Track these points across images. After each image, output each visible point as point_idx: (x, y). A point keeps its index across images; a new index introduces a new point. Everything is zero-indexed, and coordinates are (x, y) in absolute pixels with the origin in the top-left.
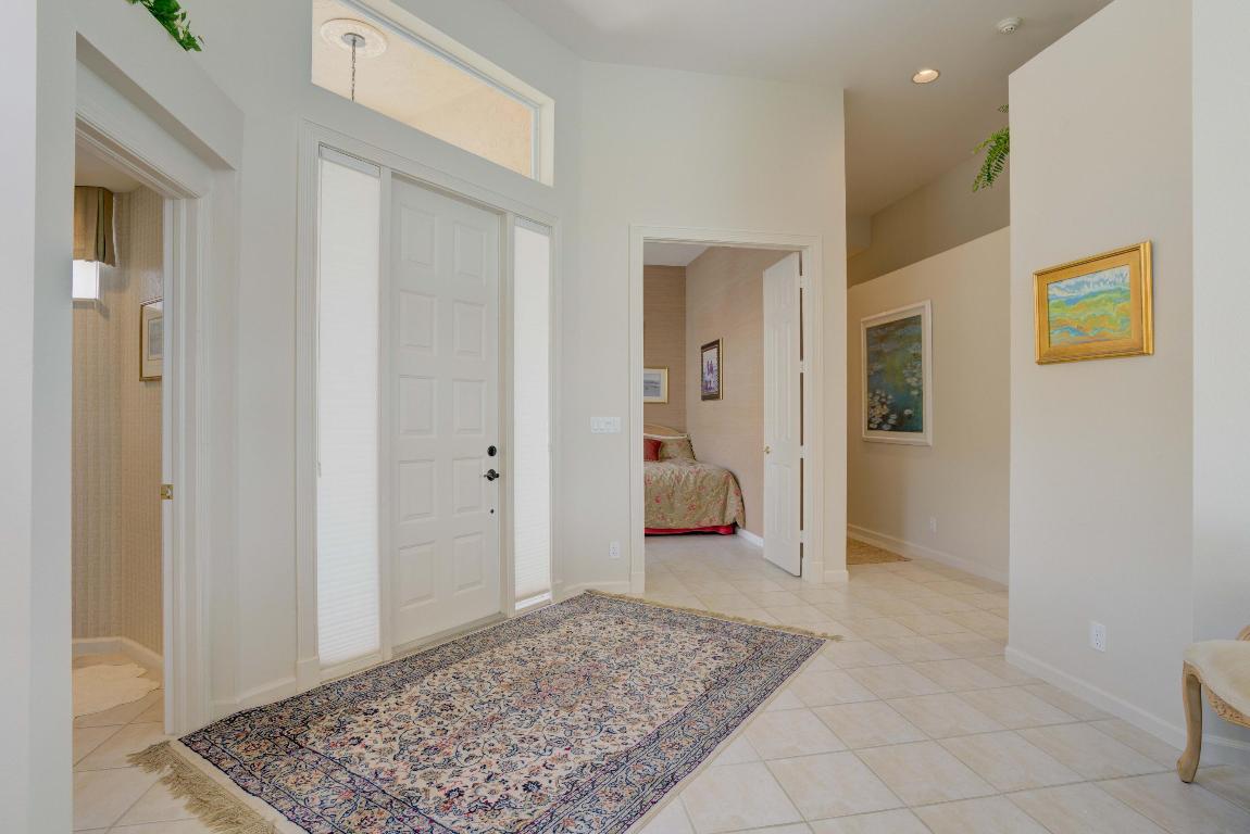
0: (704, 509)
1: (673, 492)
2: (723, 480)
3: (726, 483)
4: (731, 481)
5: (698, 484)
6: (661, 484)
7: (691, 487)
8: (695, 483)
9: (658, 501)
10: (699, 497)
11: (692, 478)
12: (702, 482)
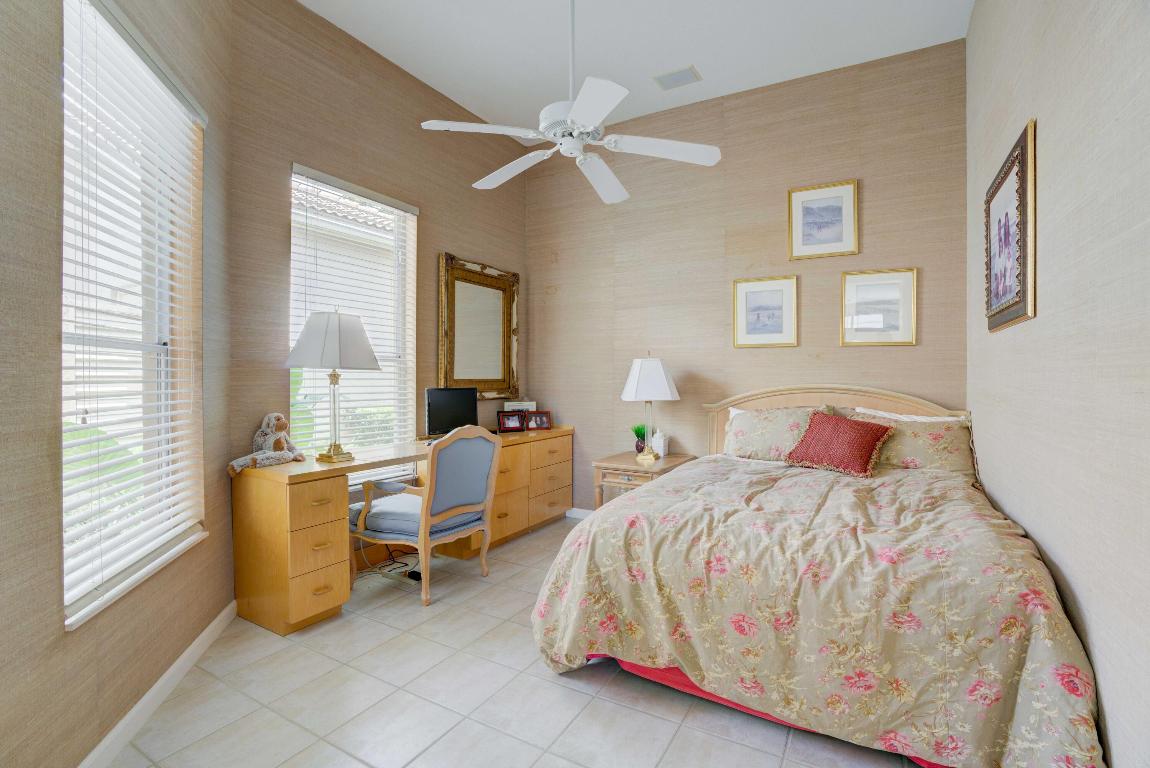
0: (909, 697)
1: (793, 614)
2: (1004, 610)
3: (1016, 622)
4: (1044, 619)
5: (891, 602)
6: (757, 579)
7: (859, 609)
8: (881, 593)
9: (741, 630)
10: (890, 649)
11: (868, 576)
12: (906, 599)
